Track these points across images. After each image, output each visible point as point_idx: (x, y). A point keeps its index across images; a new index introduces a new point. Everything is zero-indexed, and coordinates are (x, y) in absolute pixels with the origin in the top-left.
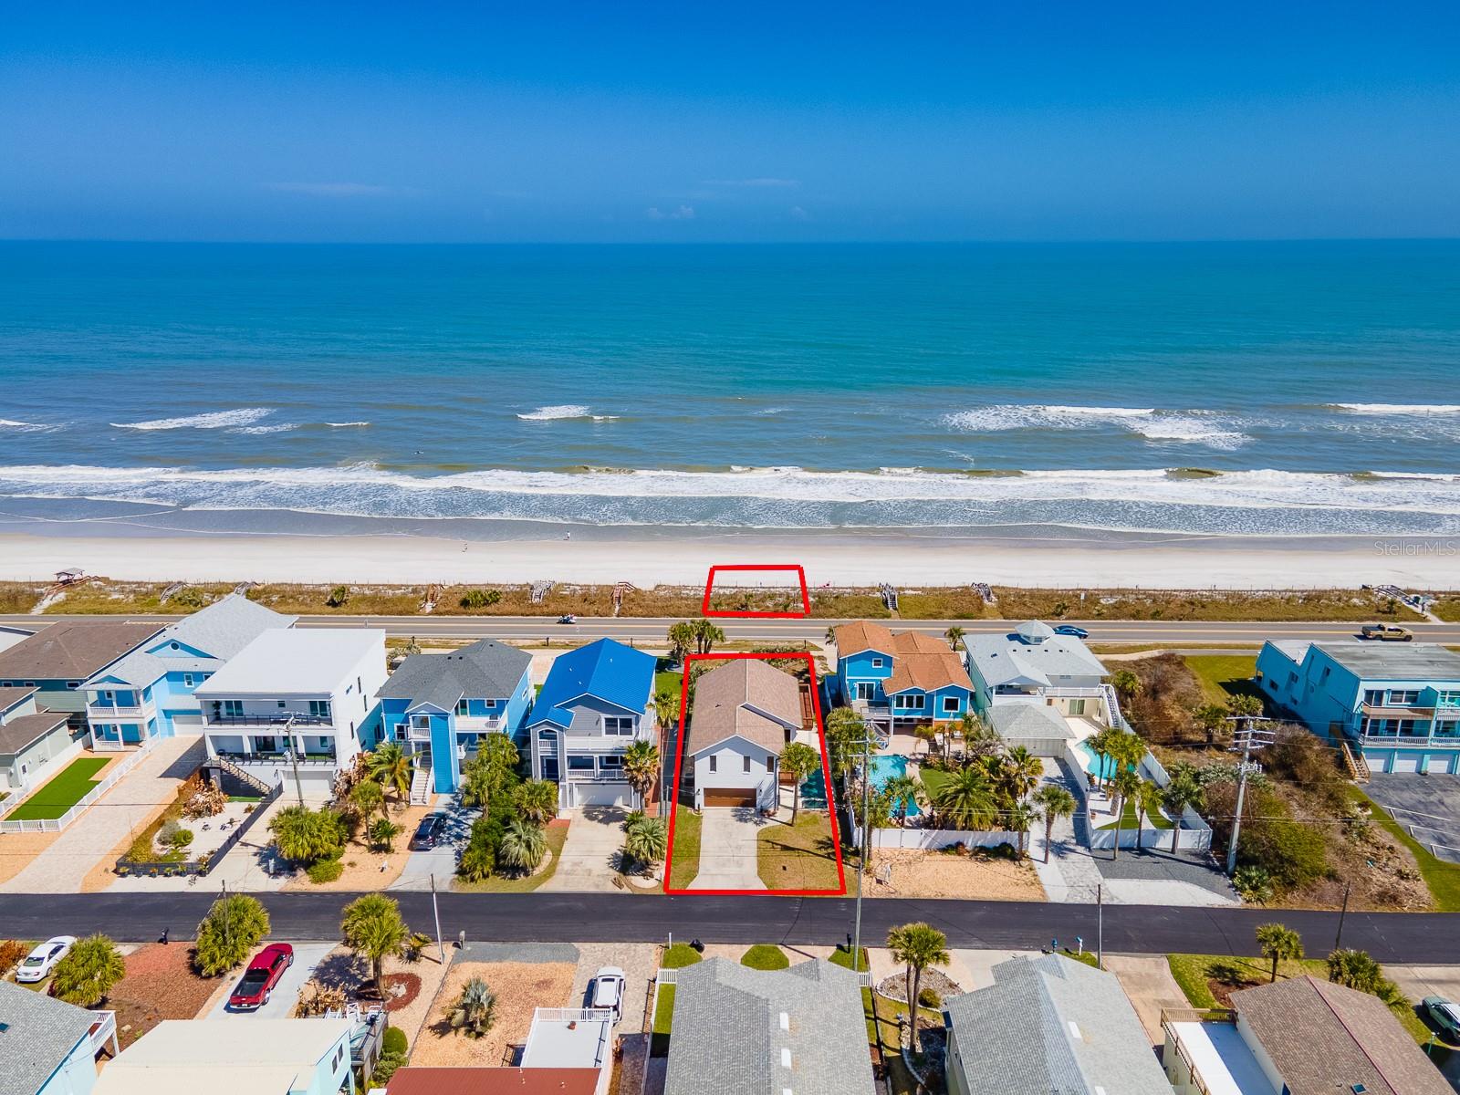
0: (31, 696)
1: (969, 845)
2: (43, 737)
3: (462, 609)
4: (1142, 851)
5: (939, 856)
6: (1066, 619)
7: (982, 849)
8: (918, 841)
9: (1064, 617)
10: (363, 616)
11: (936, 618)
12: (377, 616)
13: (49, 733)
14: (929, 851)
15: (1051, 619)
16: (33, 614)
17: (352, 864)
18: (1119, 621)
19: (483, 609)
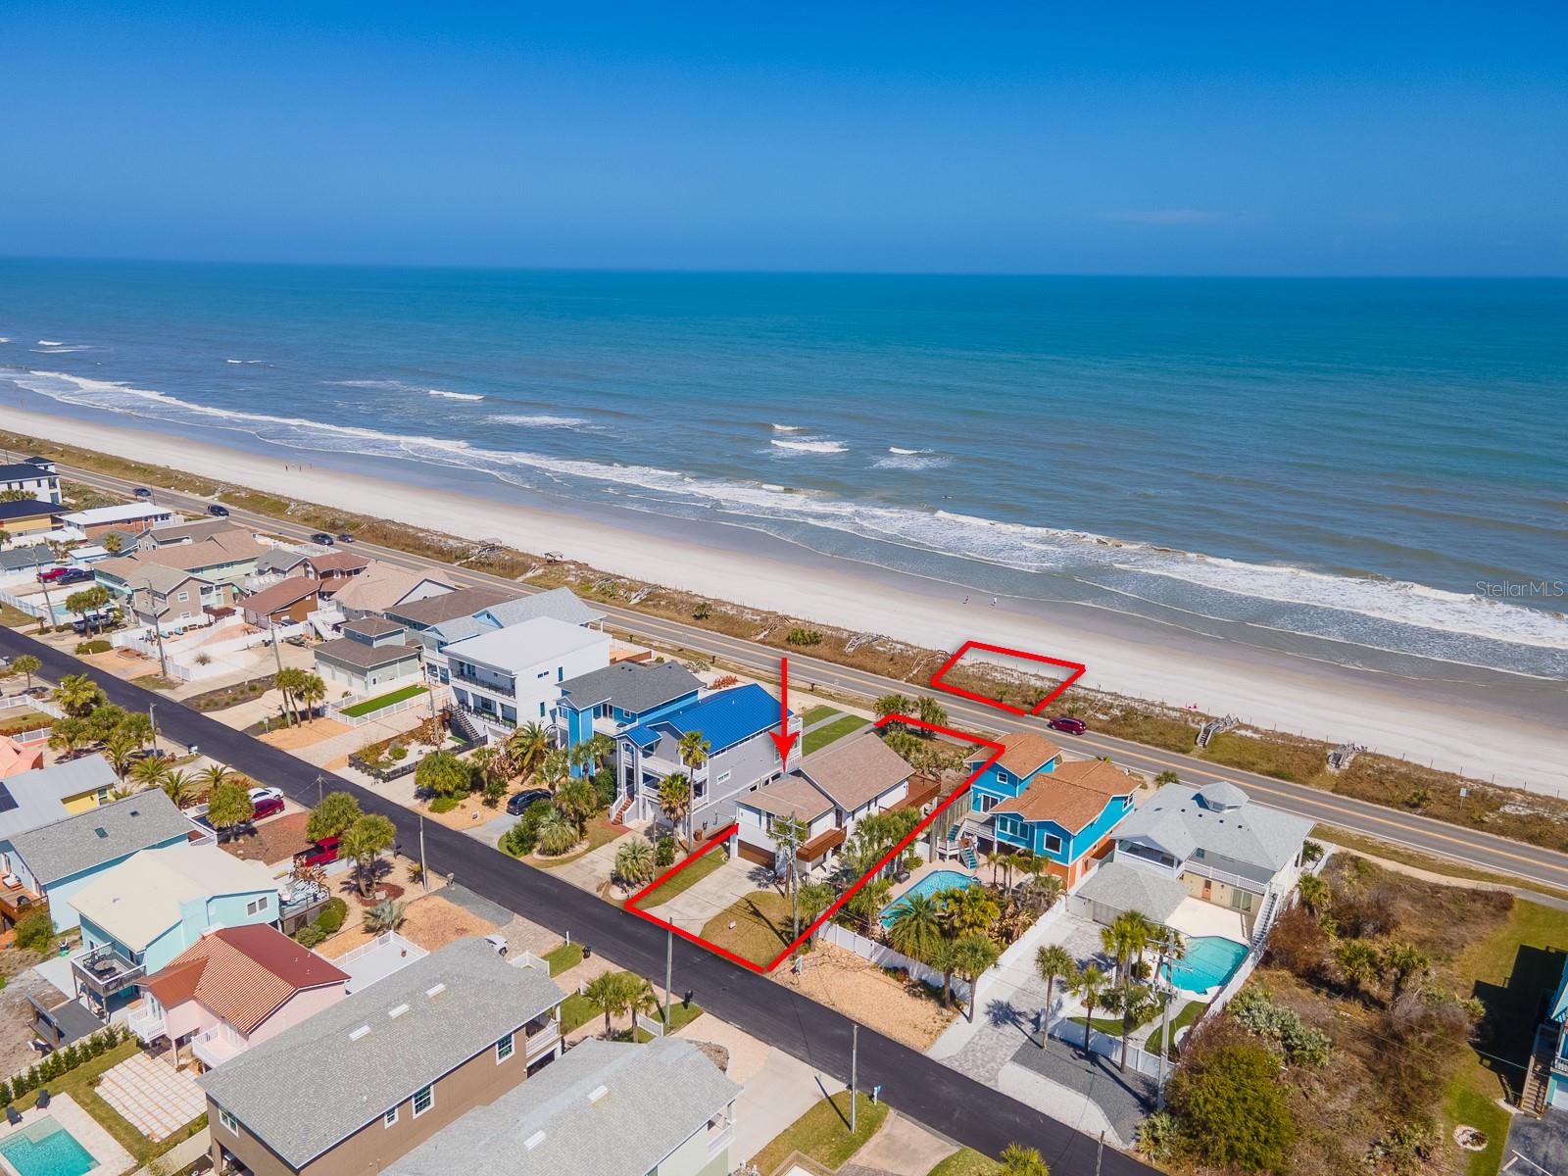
0: (402, 631)
1: (914, 977)
2: (395, 662)
3: (785, 644)
4: (1091, 1056)
5: (879, 974)
6: (1420, 814)
7: (924, 983)
8: (869, 954)
9: (1420, 811)
10: (709, 632)
11: (1242, 768)
12: (719, 634)
13: (401, 661)
14: (876, 966)
15: (1399, 809)
16: (516, 581)
17: (463, 807)
18: (1503, 838)
19: (802, 648)
